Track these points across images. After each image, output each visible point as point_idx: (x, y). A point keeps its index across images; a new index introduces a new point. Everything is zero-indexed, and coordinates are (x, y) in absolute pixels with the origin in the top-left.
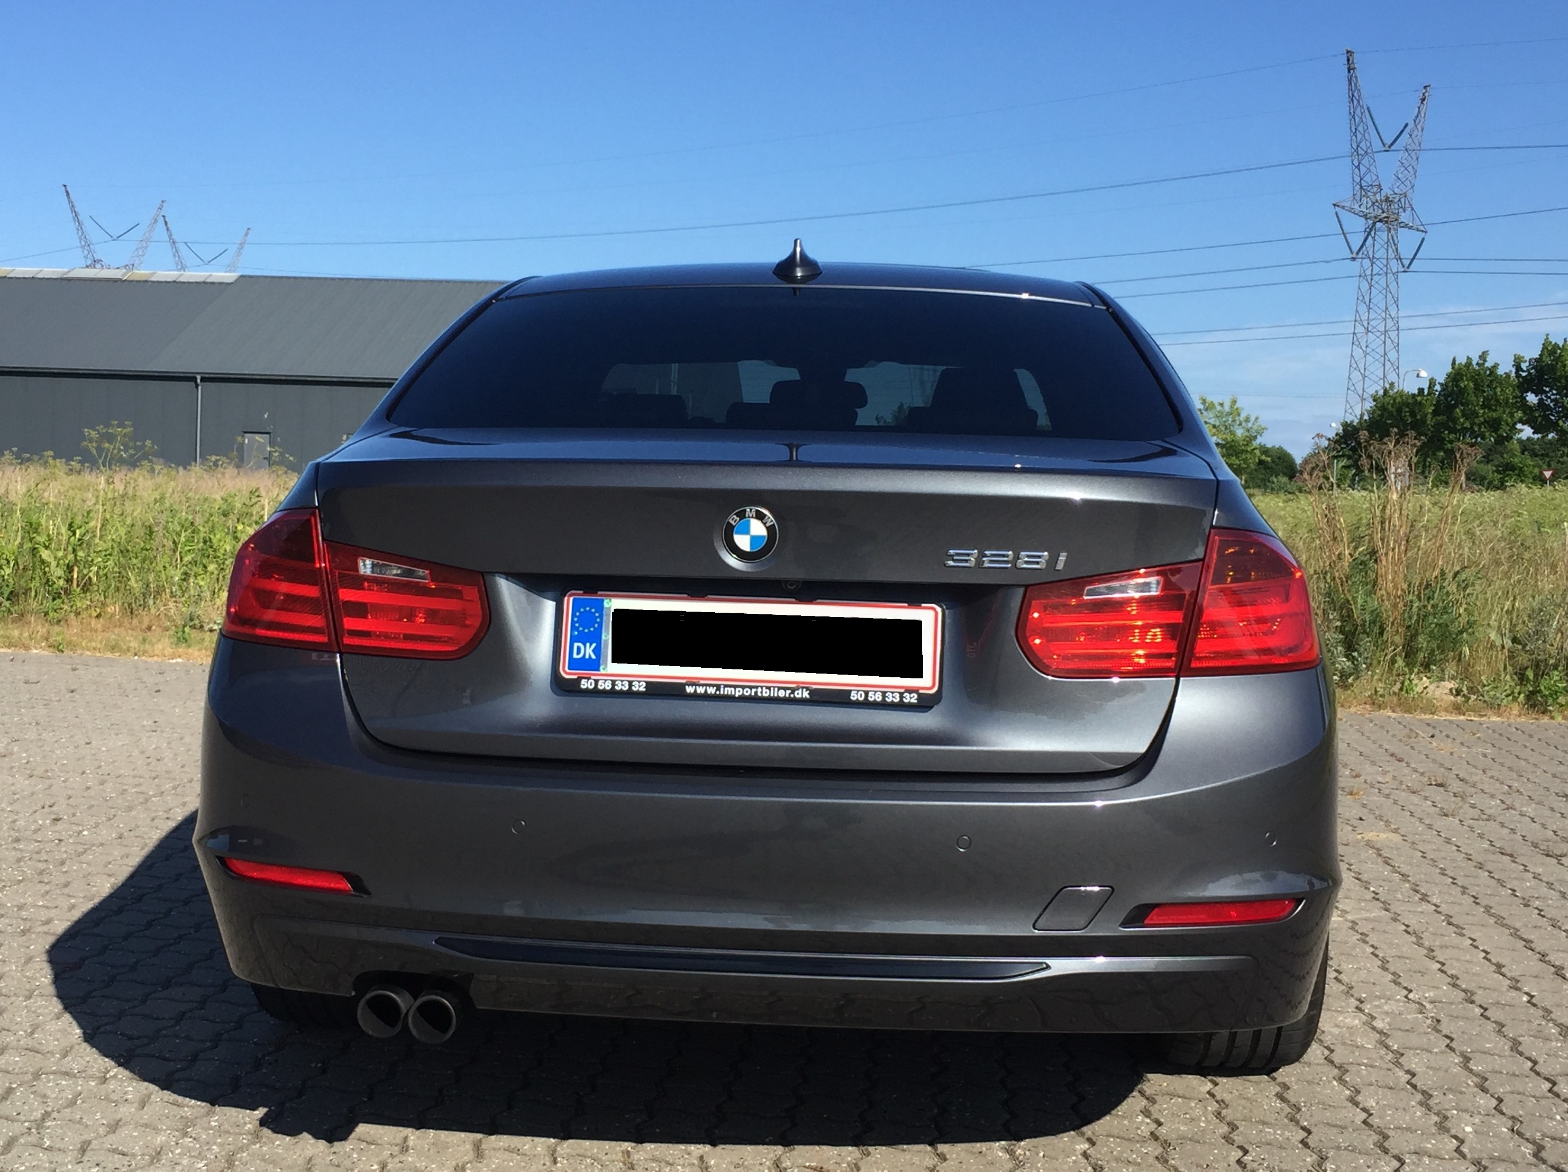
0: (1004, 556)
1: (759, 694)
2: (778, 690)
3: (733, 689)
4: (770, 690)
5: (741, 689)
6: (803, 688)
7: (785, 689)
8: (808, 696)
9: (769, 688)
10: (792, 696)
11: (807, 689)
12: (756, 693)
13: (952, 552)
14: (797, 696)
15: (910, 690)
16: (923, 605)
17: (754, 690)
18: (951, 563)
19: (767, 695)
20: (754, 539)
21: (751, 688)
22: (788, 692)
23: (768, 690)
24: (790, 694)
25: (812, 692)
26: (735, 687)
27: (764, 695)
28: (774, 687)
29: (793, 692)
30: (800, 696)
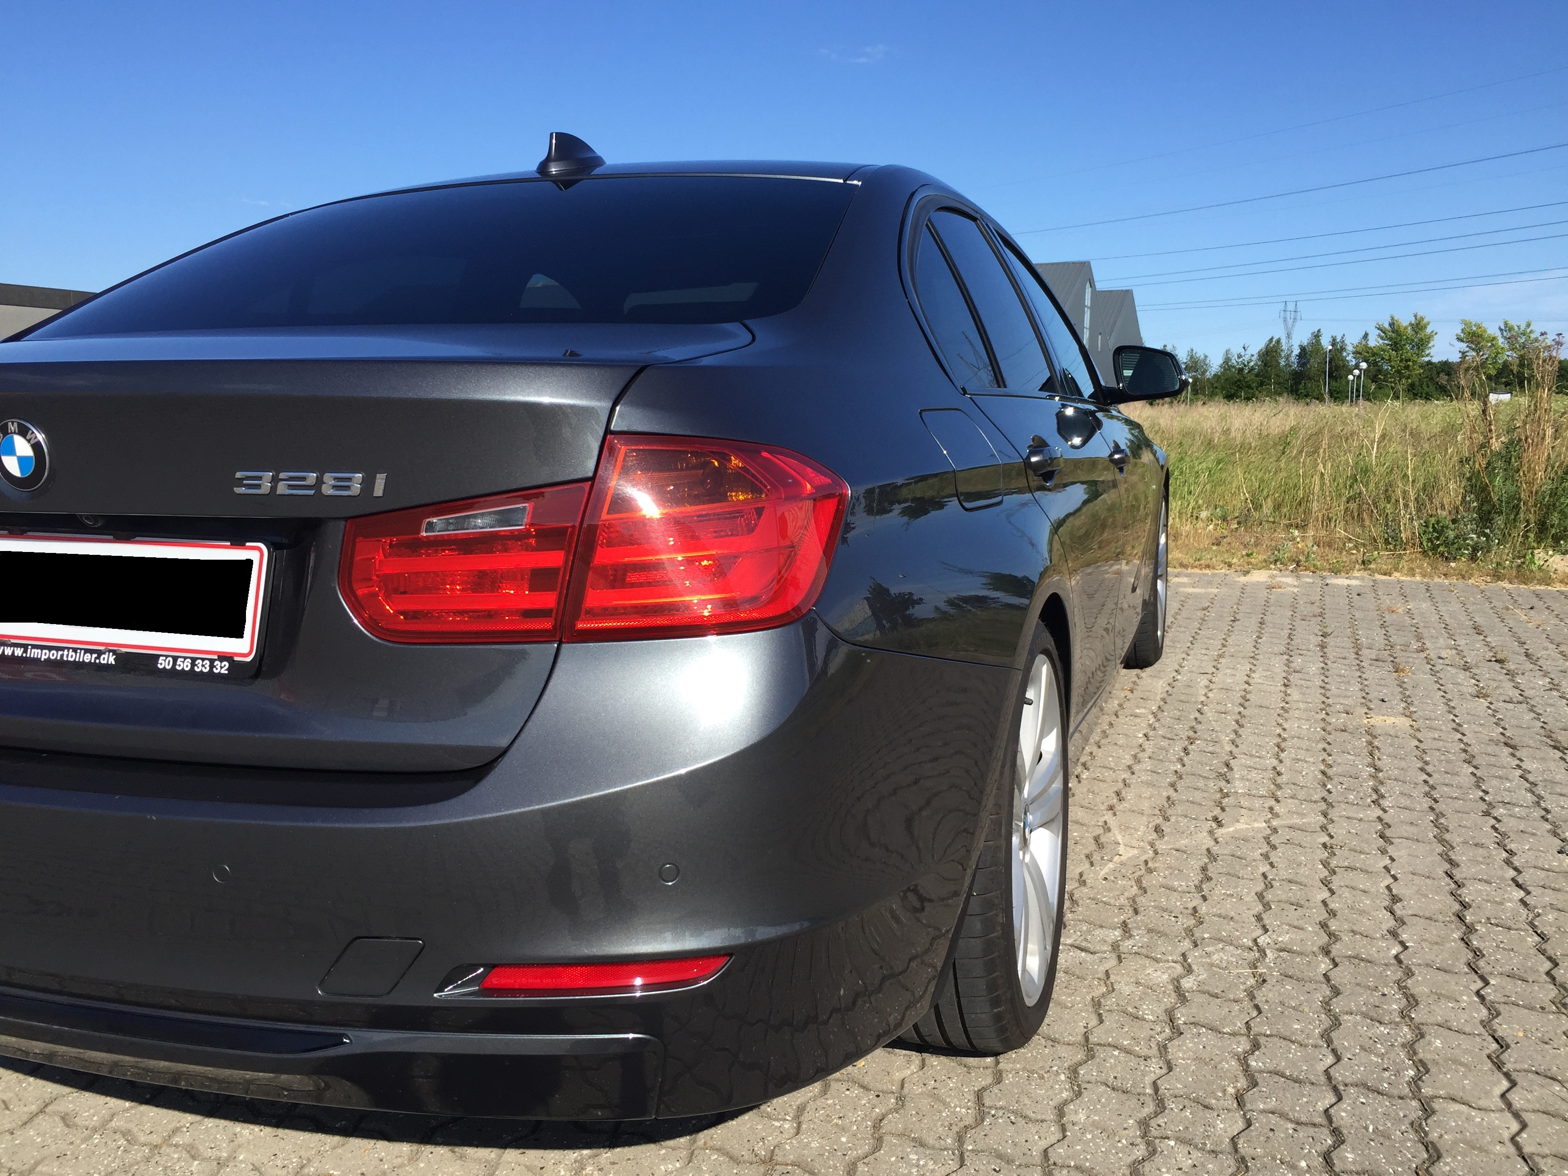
0: (304, 479)
1: (65, 659)
2: (85, 653)
3: (39, 651)
4: (76, 653)
5: (47, 651)
6: (110, 651)
7: (91, 652)
8: (113, 663)
9: (75, 650)
10: (97, 661)
11: (114, 652)
12: (62, 656)
13: (239, 475)
14: (102, 662)
15: (223, 657)
16: (248, 544)
17: (60, 653)
18: (242, 490)
19: (72, 660)
20: (22, 460)
21: (58, 649)
22: (95, 656)
23: (74, 654)
24: (96, 658)
25: (119, 656)
26: (42, 648)
27: (70, 659)
28: (81, 649)
29: (98, 658)
30: (105, 662)
